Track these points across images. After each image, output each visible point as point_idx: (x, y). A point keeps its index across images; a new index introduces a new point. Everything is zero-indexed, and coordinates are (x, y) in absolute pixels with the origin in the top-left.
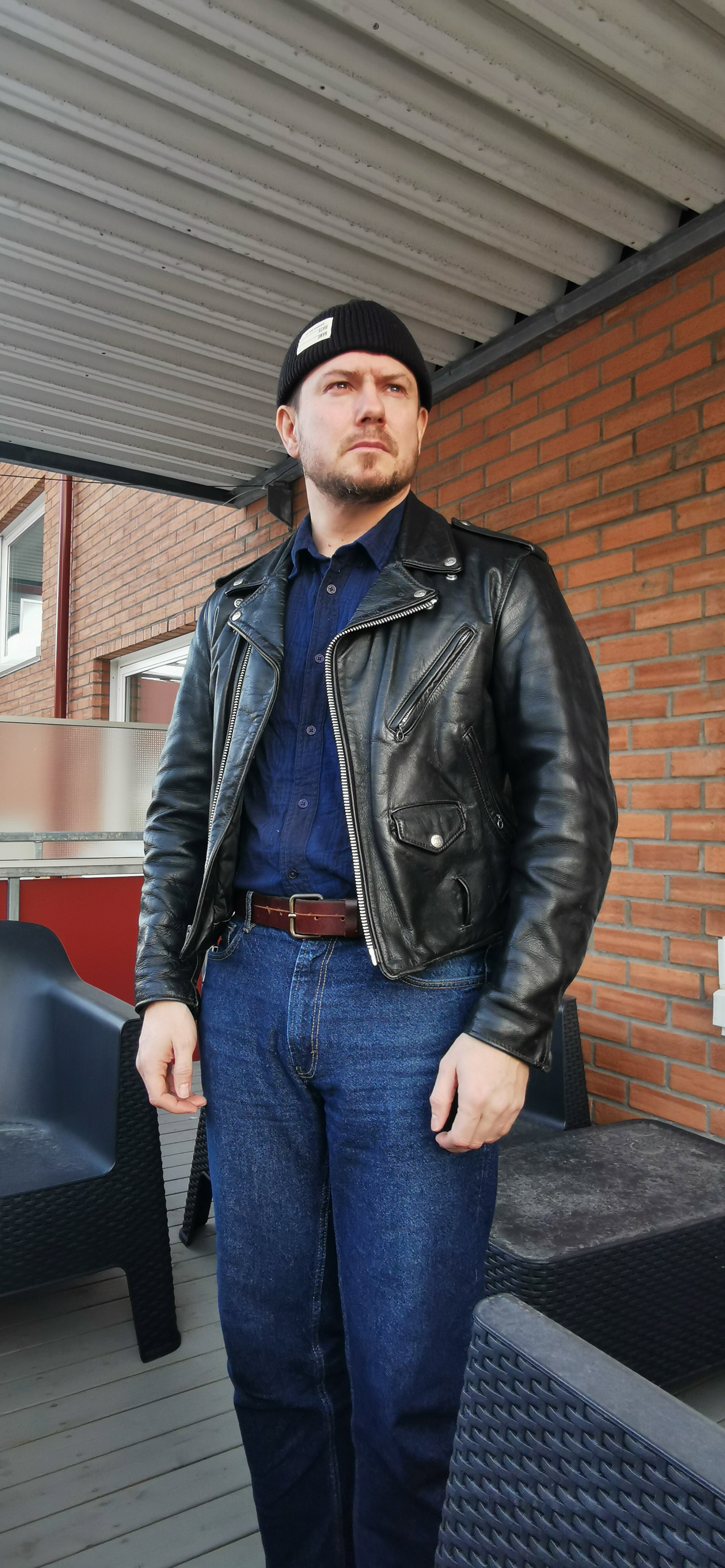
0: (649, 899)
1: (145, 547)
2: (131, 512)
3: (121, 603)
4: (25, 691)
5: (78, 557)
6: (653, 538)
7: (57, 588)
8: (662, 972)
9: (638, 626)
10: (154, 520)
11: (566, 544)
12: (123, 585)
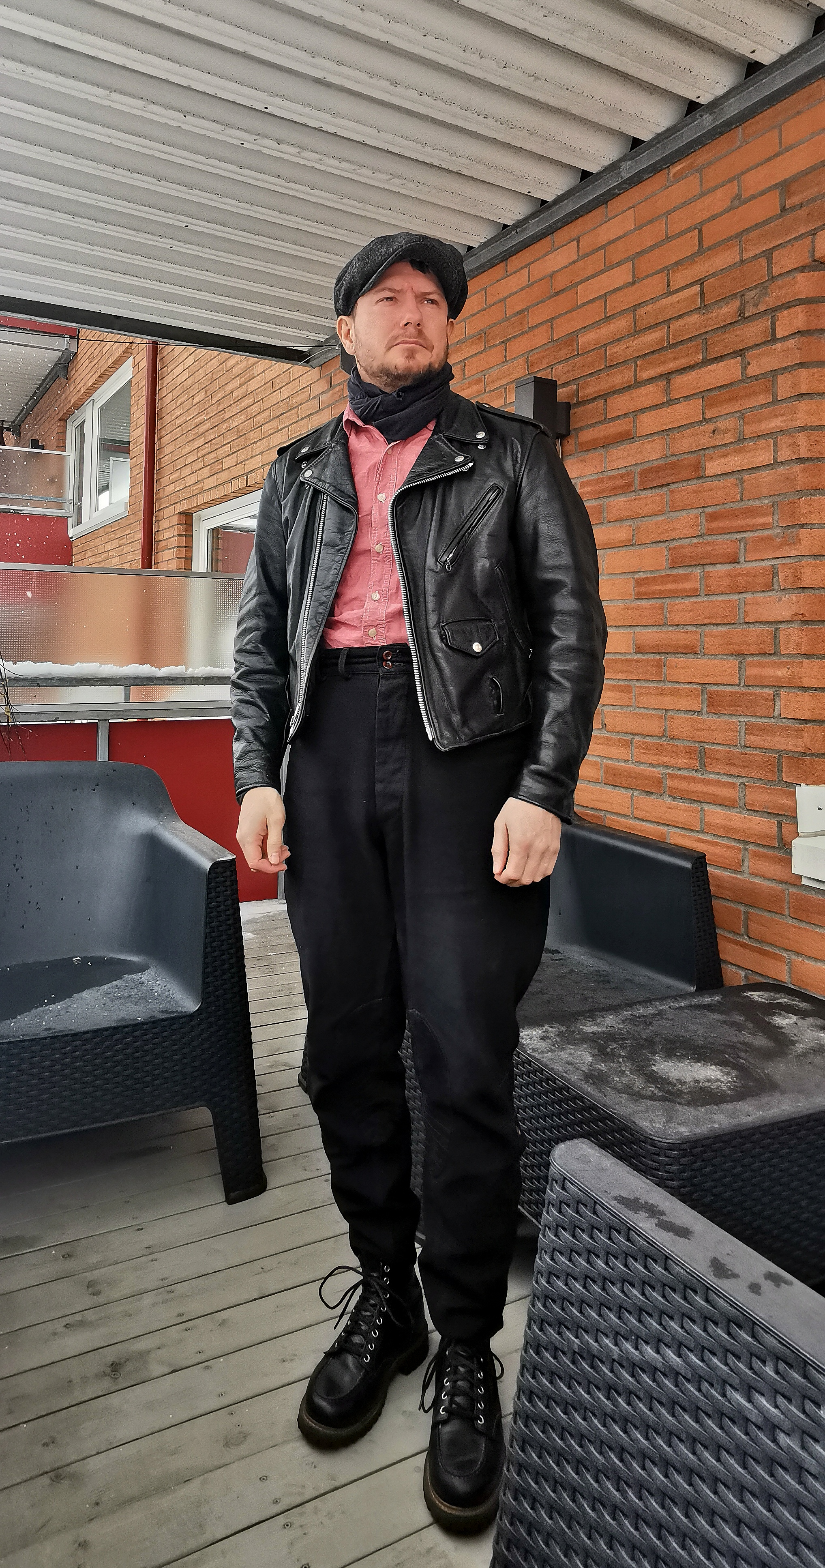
0: (724, 745)
1: (225, 406)
2: (212, 374)
3: (203, 460)
4: (115, 544)
5: (163, 418)
6: (723, 386)
7: (143, 446)
8: (738, 819)
9: (708, 472)
10: (233, 381)
11: (635, 393)
12: (205, 443)
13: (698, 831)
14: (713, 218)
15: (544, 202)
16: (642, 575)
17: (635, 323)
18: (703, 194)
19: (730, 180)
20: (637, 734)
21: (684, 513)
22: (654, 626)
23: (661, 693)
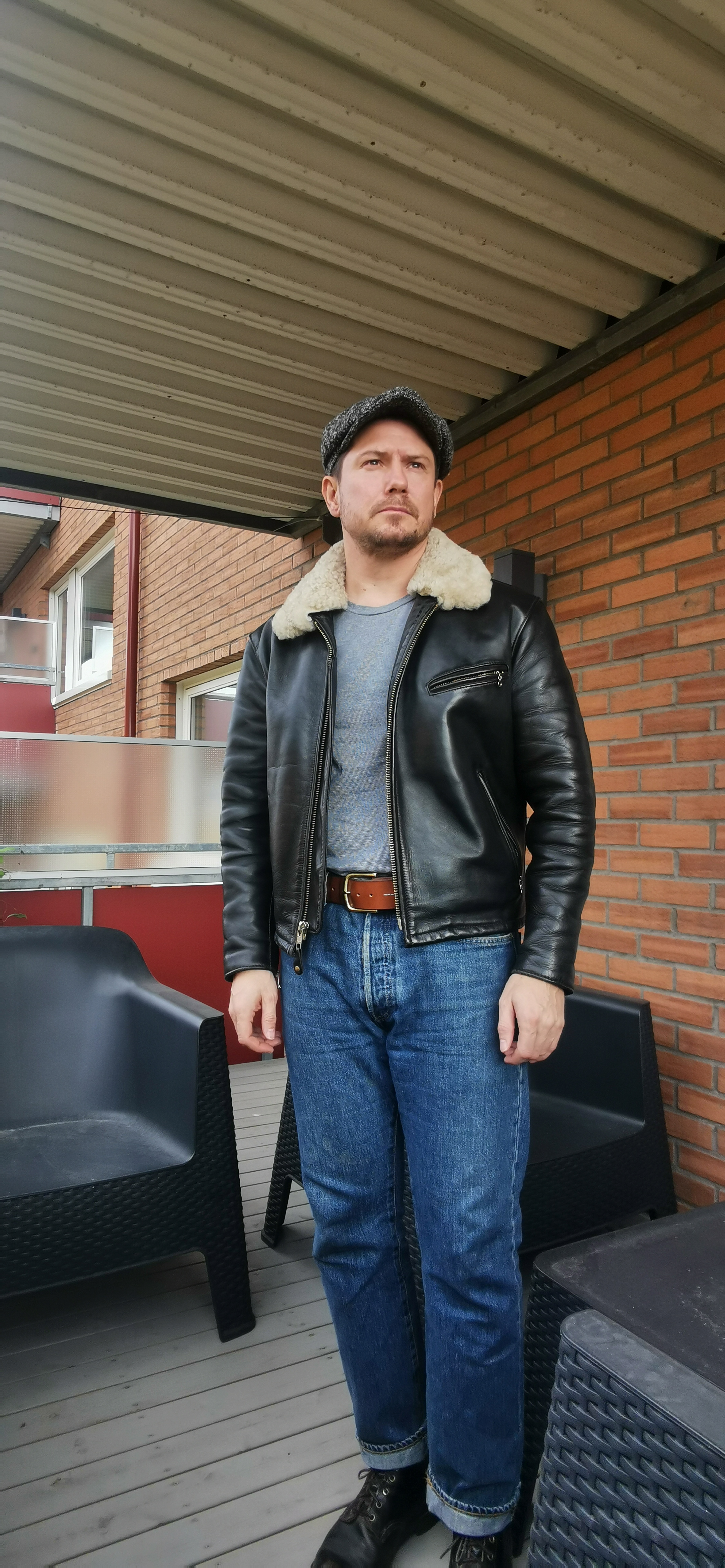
0: (694, 907)
1: (208, 576)
2: (195, 544)
3: (186, 629)
4: (98, 712)
5: (146, 587)
6: (695, 559)
7: (126, 616)
8: (709, 978)
9: (681, 643)
10: (216, 551)
11: (611, 565)
12: (188, 612)
13: (670, 991)
14: (686, 396)
15: (522, 377)
16: (615, 743)
17: (610, 498)
18: (676, 372)
19: (702, 359)
21: (657, 683)
22: (627, 792)
23: (635, 857)
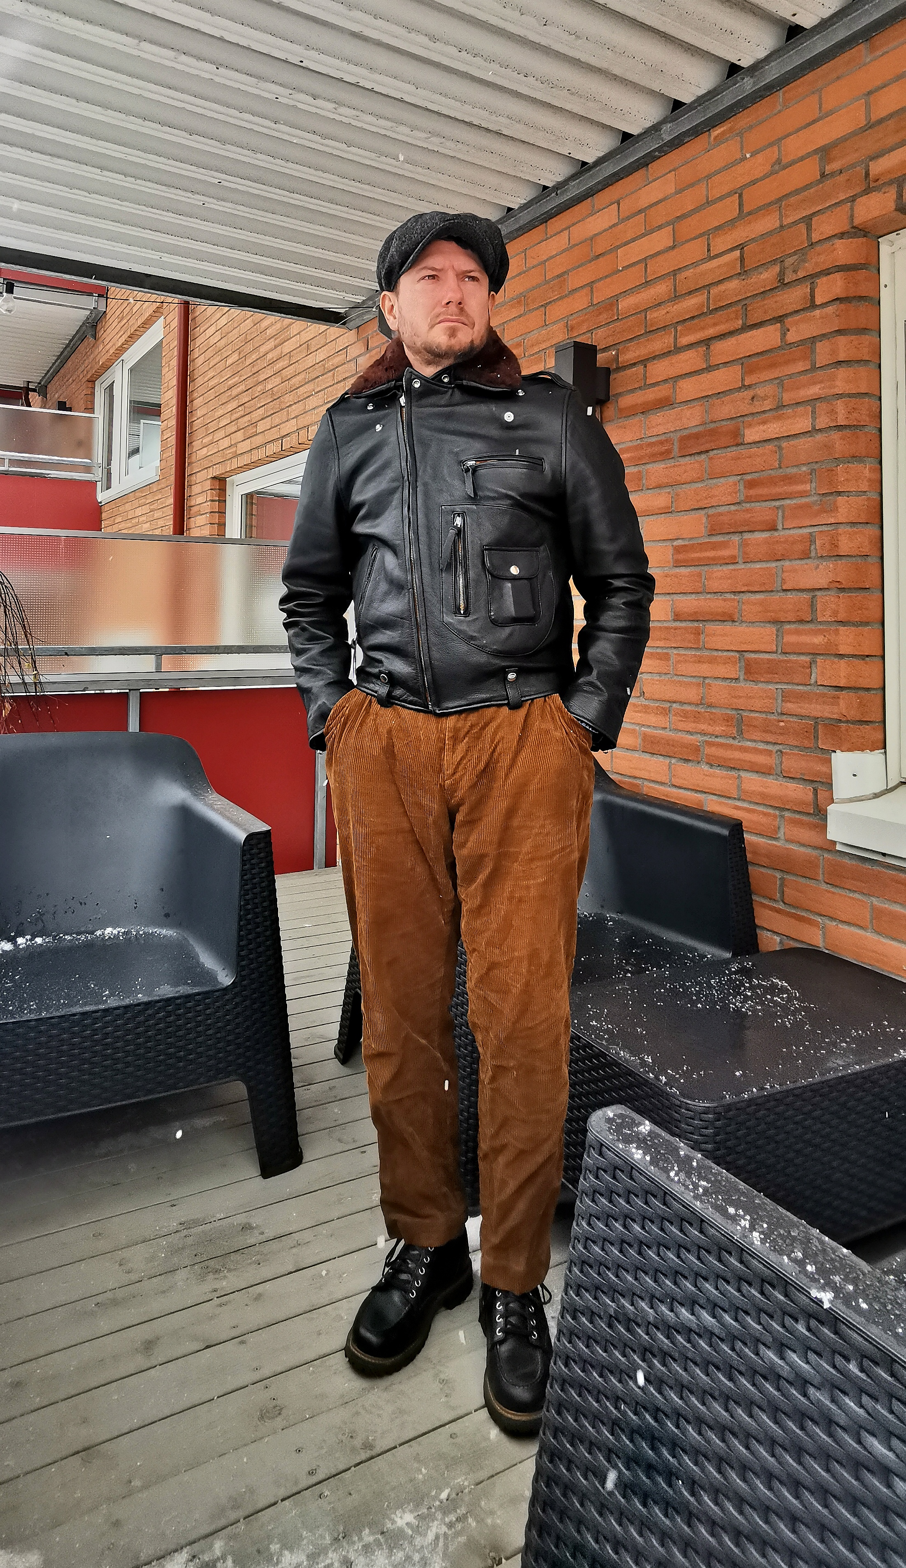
0: (761, 712)
1: (260, 368)
2: (246, 335)
3: (238, 423)
4: (146, 509)
5: (195, 379)
6: (761, 353)
7: (174, 409)
8: (775, 786)
9: (748, 439)
10: (268, 343)
11: (675, 359)
12: (239, 406)
13: (735, 798)
14: (753, 183)
15: (584, 164)
16: (679, 543)
17: (675, 289)
18: (744, 158)
19: (771, 145)
20: (674, 702)
21: (722, 480)
22: (692, 593)
23: (699, 661)
